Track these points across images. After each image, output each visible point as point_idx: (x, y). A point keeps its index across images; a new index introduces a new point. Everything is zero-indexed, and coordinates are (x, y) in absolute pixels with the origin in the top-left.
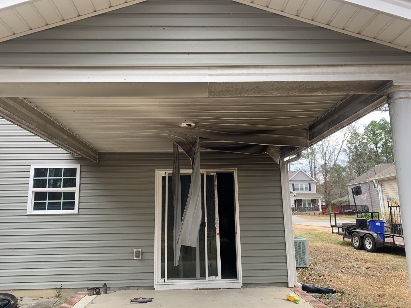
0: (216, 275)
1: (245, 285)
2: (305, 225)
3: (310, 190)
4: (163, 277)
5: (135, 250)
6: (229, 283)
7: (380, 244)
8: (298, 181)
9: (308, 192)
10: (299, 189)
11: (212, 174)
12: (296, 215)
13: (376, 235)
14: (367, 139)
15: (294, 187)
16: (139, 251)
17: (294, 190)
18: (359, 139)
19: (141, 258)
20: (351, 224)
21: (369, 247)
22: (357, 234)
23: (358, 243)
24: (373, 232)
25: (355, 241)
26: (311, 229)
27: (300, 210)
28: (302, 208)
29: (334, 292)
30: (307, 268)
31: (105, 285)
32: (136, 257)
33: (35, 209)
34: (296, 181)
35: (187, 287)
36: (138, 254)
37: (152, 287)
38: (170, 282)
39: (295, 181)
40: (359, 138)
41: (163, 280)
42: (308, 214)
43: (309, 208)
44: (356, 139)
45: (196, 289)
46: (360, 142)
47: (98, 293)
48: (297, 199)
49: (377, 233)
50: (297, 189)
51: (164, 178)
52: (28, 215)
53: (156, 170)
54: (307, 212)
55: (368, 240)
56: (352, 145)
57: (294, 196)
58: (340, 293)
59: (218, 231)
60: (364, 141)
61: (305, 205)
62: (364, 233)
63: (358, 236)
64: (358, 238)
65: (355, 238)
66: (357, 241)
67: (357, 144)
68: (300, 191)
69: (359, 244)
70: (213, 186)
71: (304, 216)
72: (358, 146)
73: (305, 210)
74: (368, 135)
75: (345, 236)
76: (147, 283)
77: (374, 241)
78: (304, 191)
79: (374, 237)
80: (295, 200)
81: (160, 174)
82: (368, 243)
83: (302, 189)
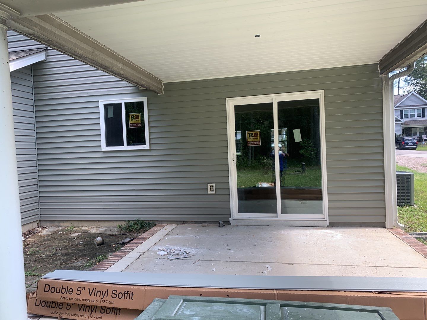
1: (331, 224)
3: (424, 116)
5: (208, 184)
8: (408, 106)
9: (421, 119)
10: (409, 116)
15: (403, 114)
16: (213, 186)
17: (402, 117)
19: (214, 192)
32: (210, 191)
33: (107, 145)
37: (227, 223)
39: (404, 106)
48: (405, 128)
57: (402, 124)
61: (415, 134)
68: (410, 119)
78: (416, 118)
83: (413, 116)
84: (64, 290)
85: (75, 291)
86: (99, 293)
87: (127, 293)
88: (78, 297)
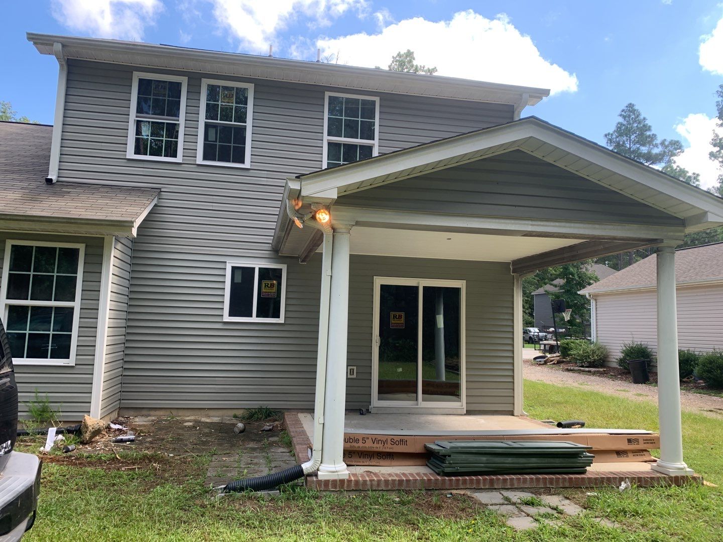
19: (355, 377)
84: (351, 440)
85: (361, 441)
86: (380, 441)
87: (402, 441)
88: (364, 445)
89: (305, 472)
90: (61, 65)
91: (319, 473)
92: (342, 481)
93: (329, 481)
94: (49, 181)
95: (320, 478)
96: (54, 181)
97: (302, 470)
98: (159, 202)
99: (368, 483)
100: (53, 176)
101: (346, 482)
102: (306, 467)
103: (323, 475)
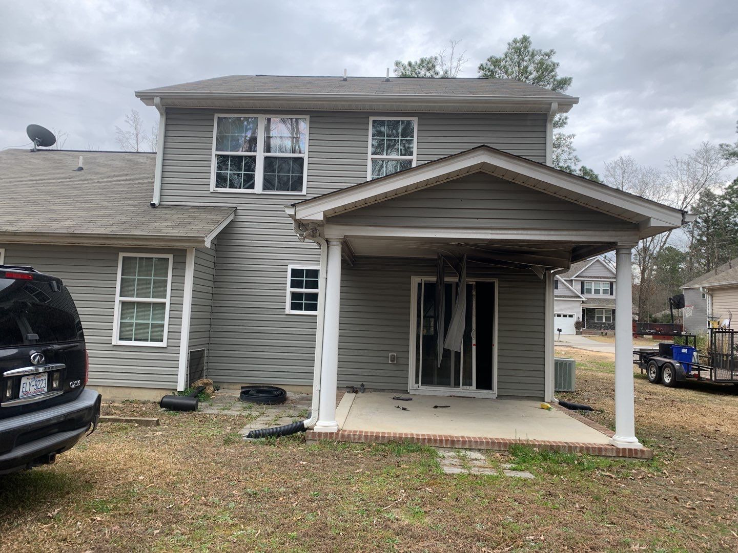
0: (471, 385)
1: (500, 397)
2: (593, 351)
3: (612, 294)
4: (417, 382)
5: (390, 354)
6: (483, 393)
7: (683, 377)
8: (591, 277)
9: (608, 297)
10: (593, 291)
11: (471, 283)
12: (583, 335)
13: (679, 365)
14: (729, 207)
15: (584, 287)
16: (394, 356)
17: (582, 293)
18: (715, 206)
19: (395, 362)
20: (654, 350)
21: (667, 380)
22: (655, 362)
23: (654, 375)
24: (676, 361)
25: (652, 372)
26: (601, 356)
27: (590, 326)
28: (595, 323)
29: (591, 410)
30: (572, 392)
31: (363, 385)
32: (391, 361)
33: (292, 309)
34: (589, 277)
35: (441, 394)
36: (393, 359)
37: (406, 392)
38: (424, 388)
39: (586, 277)
40: (716, 203)
41: (417, 385)
42: (604, 334)
43: (608, 323)
44: (709, 204)
45: (451, 396)
46: (716, 211)
47: (356, 392)
48: (587, 308)
49: (680, 363)
50: (589, 291)
51: (420, 285)
52: (287, 315)
53: (412, 276)
54: (602, 331)
55: (668, 372)
56: (701, 215)
57: (583, 302)
58: (599, 411)
59: (474, 342)
60: (723, 210)
61: (600, 318)
62: (664, 361)
63: (655, 366)
64: (656, 368)
65: (652, 369)
66: (654, 373)
67: (710, 214)
68: (593, 295)
69: (656, 375)
70: (471, 295)
71: (597, 337)
72: (711, 218)
73: (600, 328)
74: (733, 199)
75: (641, 366)
76: (402, 387)
77: (675, 373)
78: (601, 296)
79: (676, 367)
80: (583, 310)
81: (416, 280)
82: (667, 375)
83: (597, 291)
89: (305, 426)
90: (161, 114)
91: (315, 427)
92: (331, 434)
93: (321, 433)
94: (153, 205)
95: (315, 431)
96: (156, 205)
97: (303, 425)
98: (235, 218)
99: (352, 436)
100: (156, 201)
101: (334, 434)
102: (307, 423)
103: (317, 429)
